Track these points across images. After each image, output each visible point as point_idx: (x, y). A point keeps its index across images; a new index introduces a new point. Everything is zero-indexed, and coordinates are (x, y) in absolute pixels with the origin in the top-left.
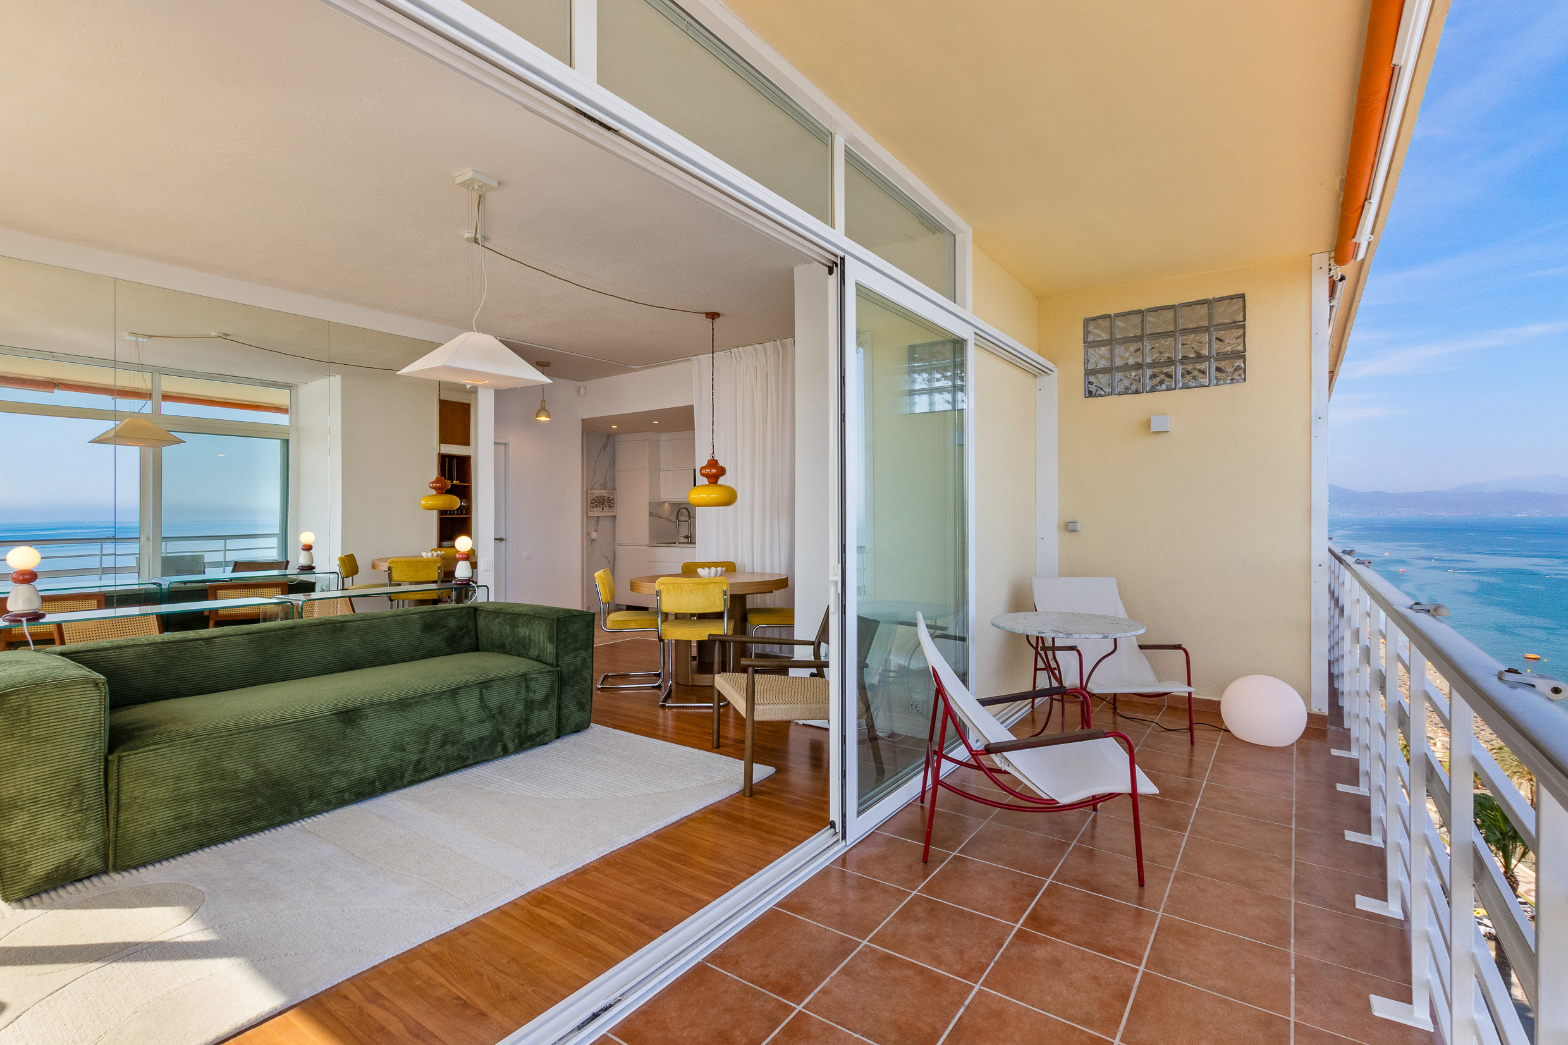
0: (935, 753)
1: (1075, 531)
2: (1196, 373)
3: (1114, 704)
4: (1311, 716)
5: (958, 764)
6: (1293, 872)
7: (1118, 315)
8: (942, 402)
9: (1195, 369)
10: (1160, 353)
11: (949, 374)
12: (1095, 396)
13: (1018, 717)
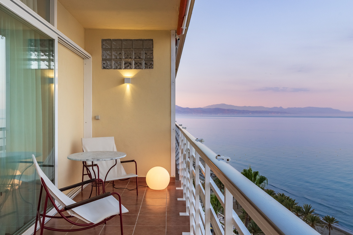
0: (41, 215)
1: (98, 119)
2: (139, 64)
3: (113, 184)
4: (171, 178)
5: (50, 218)
6: (166, 230)
7: (114, 40)
8: (44, 65)
9: (138, 63)
10: (128, 55)
11: (47, 54)
12: (106, 69)
13: (76, 194)
